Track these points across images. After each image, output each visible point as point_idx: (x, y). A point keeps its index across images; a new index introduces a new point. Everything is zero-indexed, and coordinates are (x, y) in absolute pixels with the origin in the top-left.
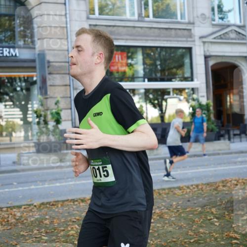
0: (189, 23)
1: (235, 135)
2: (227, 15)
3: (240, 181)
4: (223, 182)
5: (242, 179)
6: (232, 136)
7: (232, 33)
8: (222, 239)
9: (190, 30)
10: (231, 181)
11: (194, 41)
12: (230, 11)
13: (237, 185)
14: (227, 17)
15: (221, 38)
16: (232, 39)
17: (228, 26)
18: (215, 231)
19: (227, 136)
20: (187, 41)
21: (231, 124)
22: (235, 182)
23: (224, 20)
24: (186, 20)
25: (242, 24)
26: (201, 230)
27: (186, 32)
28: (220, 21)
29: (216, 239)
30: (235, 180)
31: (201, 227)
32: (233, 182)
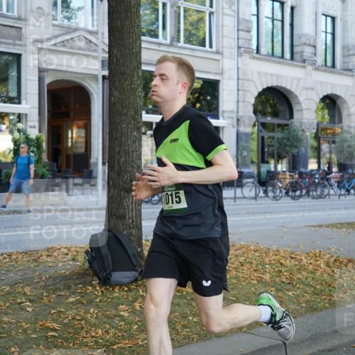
0: (19, 19)
1: (75, 185)
2: (76, 14)
3: (73, 249)
4: (48, 250)
5: (76, 247)
6: (71, 186)
7: (80, 40)
8: (35, 331)
9: (21, 28)
10: (59, 249)
11: (25, 45)
12: (79, 9)
13: (67, 254)
14: (76, 18)
15: (64, 46)
16: (80, 49)
17: (76, 30)
18: (25, 320)
19: (64, 186)
20: (15, 45)
21: (71, 170)
22: (66, 251)
23: (71, 21)
24: (16, 14)
25: (95, 29)
26: (5, 319)
27: (13, 31)
28: (66, 21)
29: (25, 331)
30: (66, 248)
31: (6, 314)
32: (63, 250)
